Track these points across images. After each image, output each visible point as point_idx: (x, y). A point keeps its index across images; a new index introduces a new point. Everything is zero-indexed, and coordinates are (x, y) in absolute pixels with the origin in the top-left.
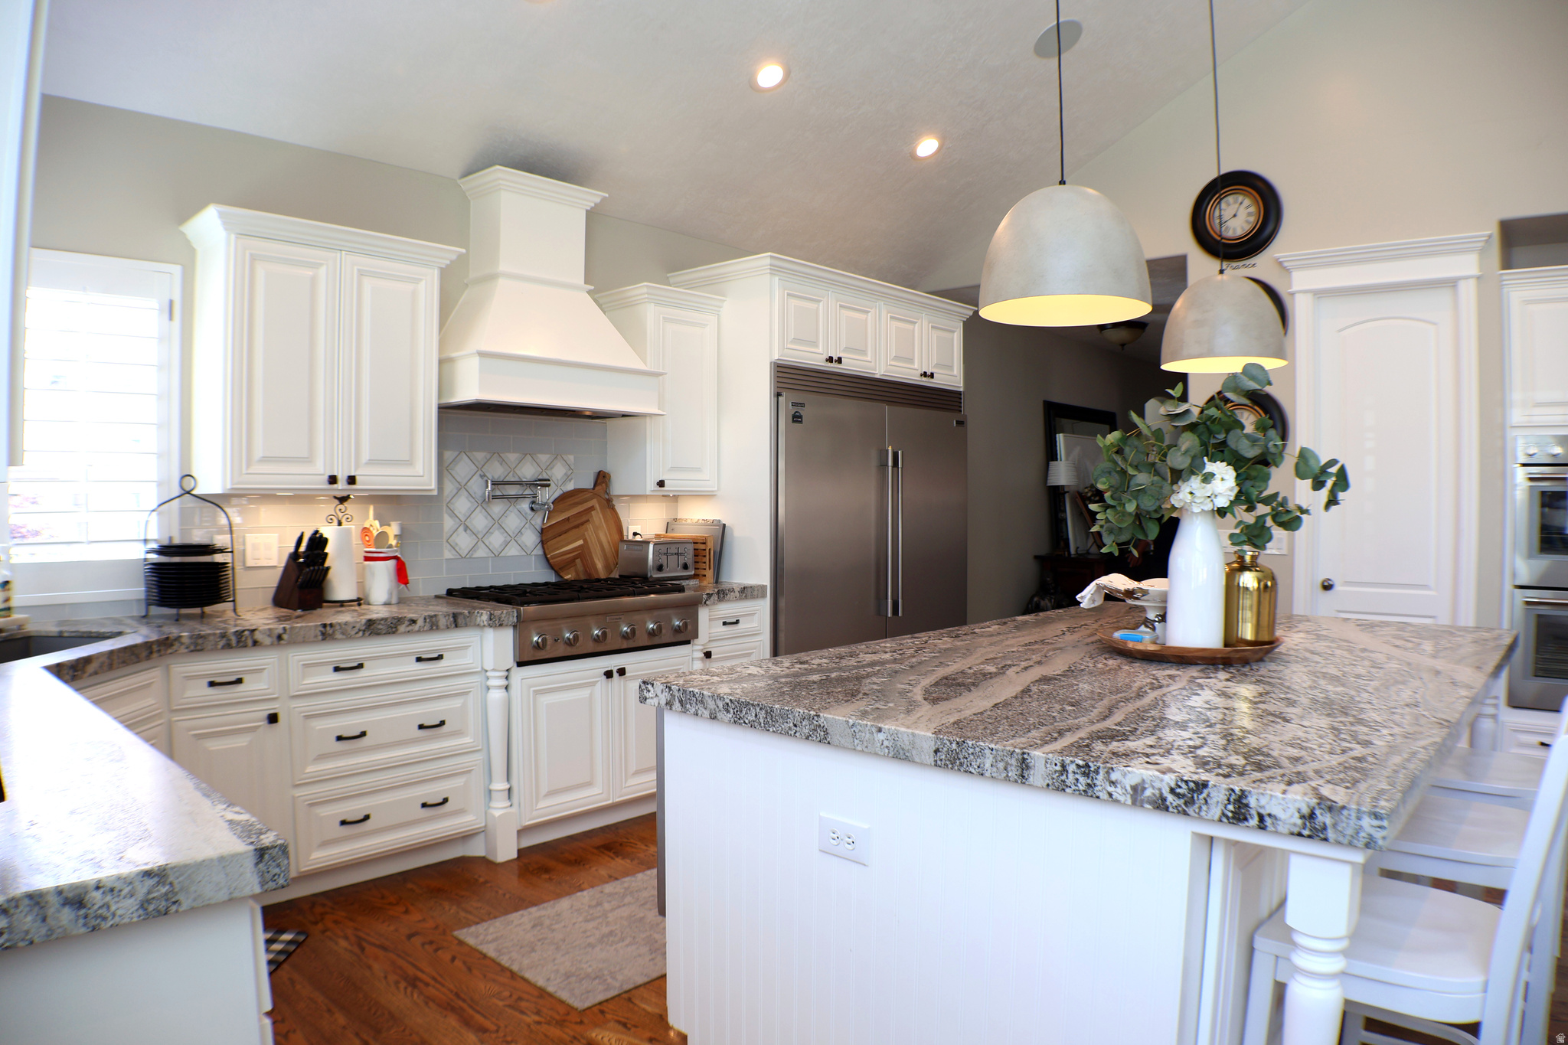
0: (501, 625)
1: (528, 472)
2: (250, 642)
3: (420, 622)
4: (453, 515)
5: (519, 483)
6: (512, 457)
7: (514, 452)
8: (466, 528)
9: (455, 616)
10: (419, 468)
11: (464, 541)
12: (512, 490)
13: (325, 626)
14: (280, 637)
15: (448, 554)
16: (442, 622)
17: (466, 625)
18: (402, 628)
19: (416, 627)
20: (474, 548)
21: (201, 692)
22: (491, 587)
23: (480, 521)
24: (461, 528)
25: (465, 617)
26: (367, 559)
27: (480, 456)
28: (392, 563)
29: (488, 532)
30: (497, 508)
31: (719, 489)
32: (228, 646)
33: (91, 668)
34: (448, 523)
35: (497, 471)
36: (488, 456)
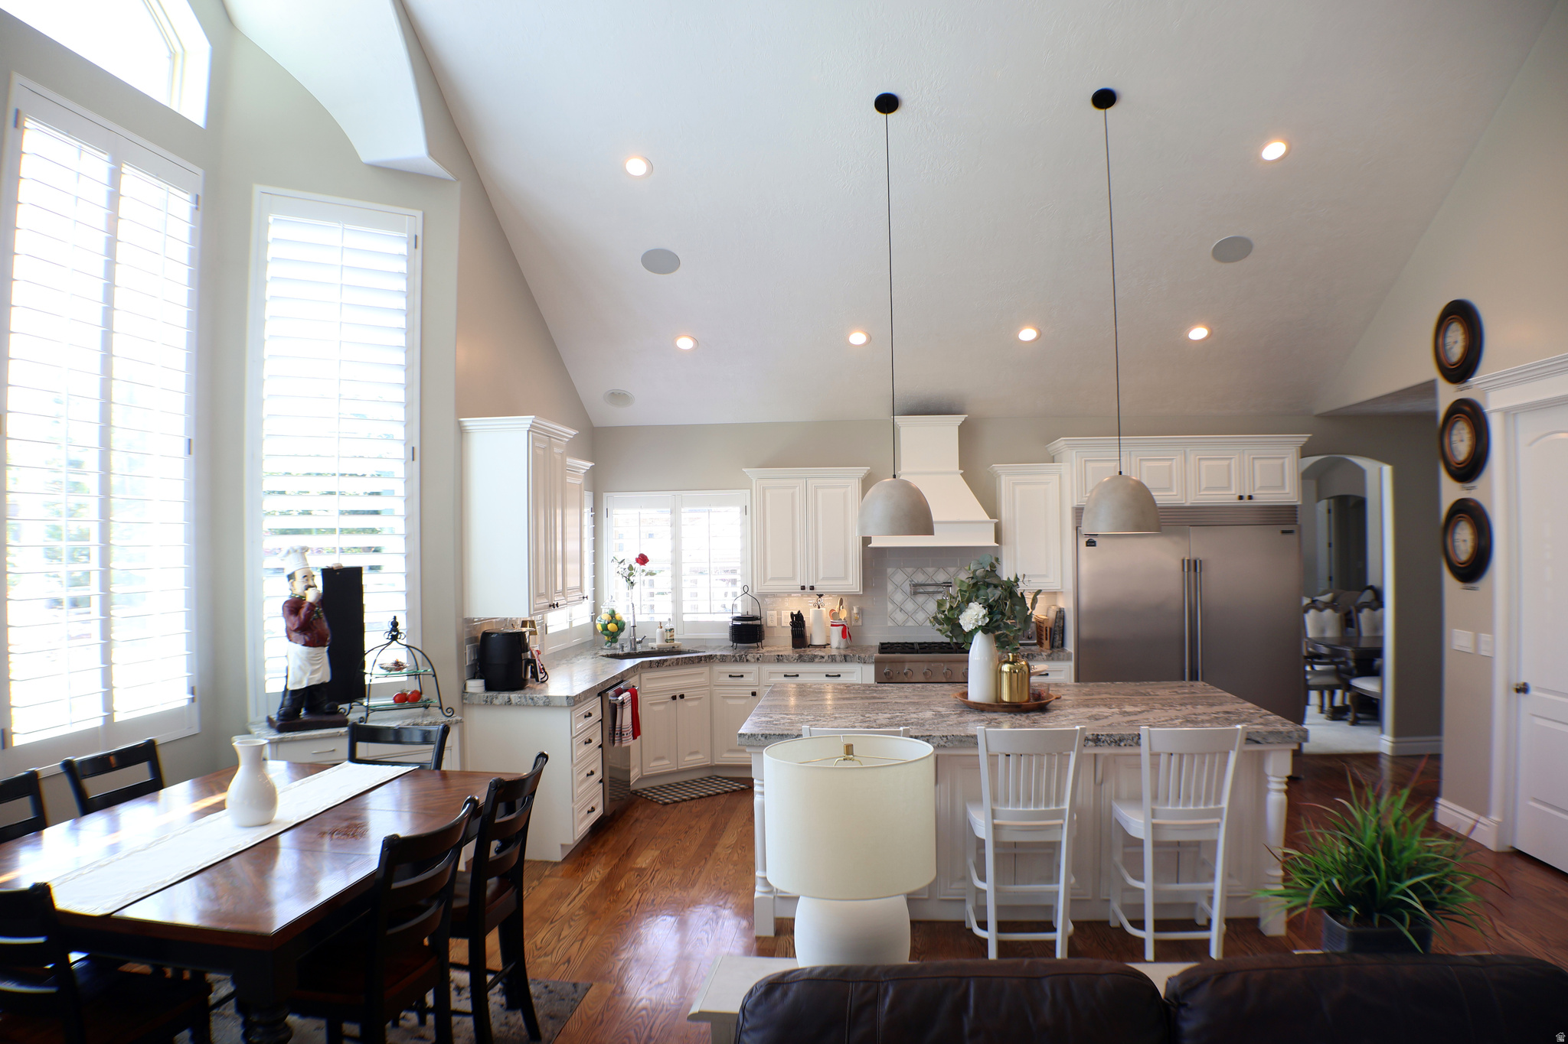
0: (865, 663)
1: (941, 577)
2: (745, 660)
3: (826, 658)
4: (893, 602)
5: (937, 585)
6: (930, 570)
7: (932, 567)
8: (901, 610)
9: (845, 656)
10: (850, 581)
11: (900, 617)
12: (931, 589)
13: (779, 656)
14: (758, 659)
15: (890, 624)
16: (838, 658)
17: (851, 661)
18: (816, 660)
19: (824, 660)
20: (906, 621)
21: (726, 679)
22: (889, 643)
23: (910, 606)
24: (898, 610)
25: (851, 657)
26: (832, 625)
27: (909, 570)
28: (841, 628)
29: (915, 612)
30: (921, 599)
31: (1062, 587)
32: (736, 661)
33: (665, 664)
34: (890, 607)
35: (920, 578)
36: (915, 570)
